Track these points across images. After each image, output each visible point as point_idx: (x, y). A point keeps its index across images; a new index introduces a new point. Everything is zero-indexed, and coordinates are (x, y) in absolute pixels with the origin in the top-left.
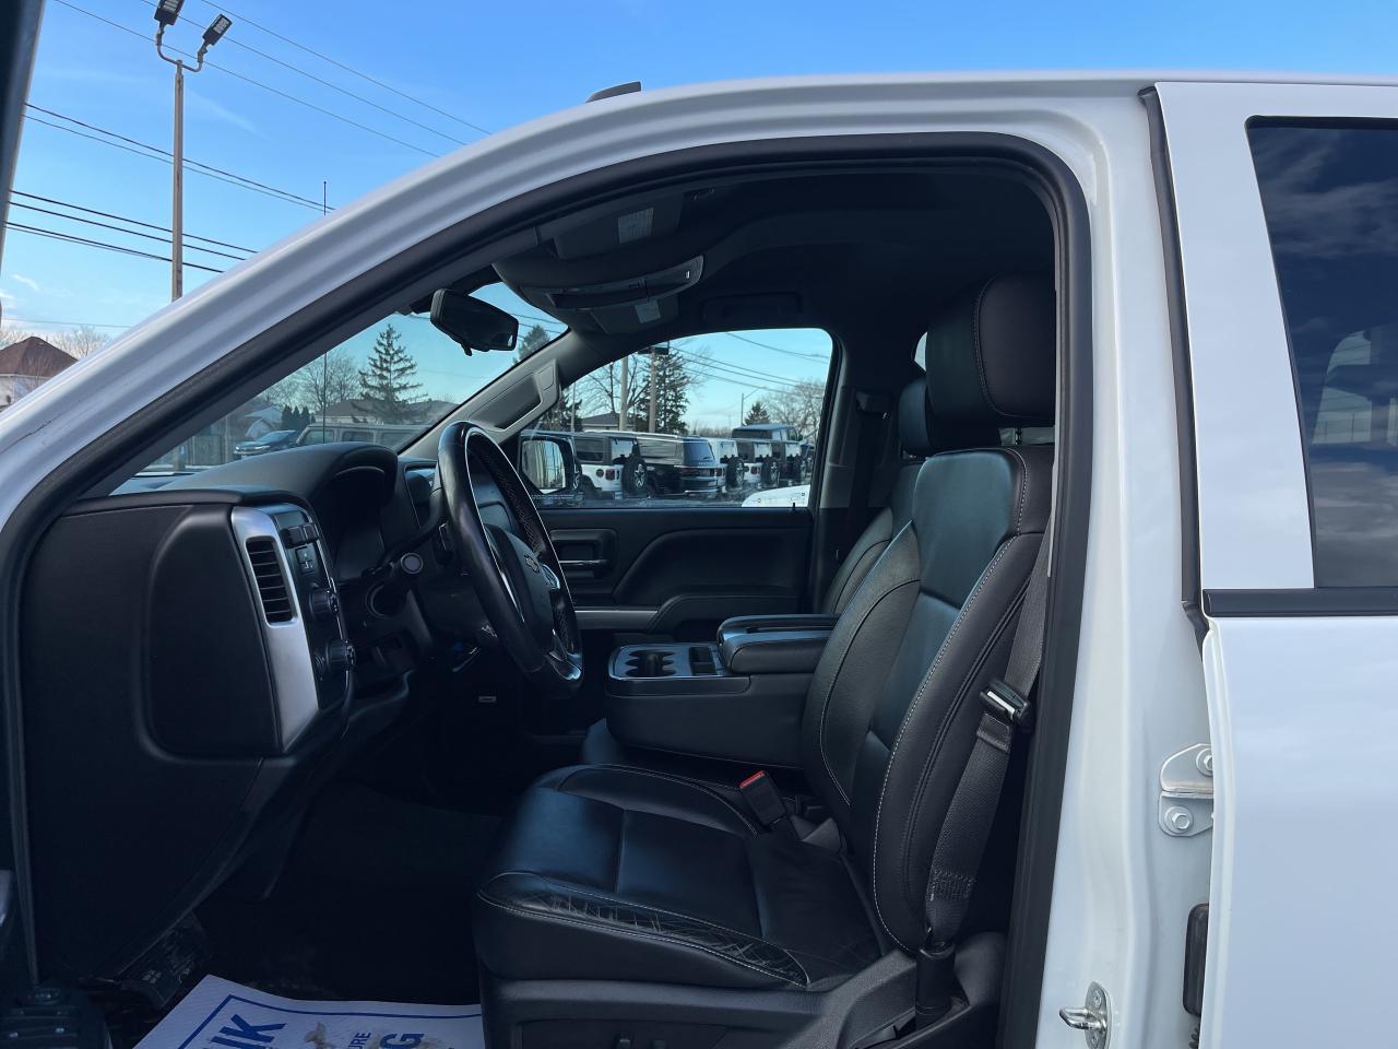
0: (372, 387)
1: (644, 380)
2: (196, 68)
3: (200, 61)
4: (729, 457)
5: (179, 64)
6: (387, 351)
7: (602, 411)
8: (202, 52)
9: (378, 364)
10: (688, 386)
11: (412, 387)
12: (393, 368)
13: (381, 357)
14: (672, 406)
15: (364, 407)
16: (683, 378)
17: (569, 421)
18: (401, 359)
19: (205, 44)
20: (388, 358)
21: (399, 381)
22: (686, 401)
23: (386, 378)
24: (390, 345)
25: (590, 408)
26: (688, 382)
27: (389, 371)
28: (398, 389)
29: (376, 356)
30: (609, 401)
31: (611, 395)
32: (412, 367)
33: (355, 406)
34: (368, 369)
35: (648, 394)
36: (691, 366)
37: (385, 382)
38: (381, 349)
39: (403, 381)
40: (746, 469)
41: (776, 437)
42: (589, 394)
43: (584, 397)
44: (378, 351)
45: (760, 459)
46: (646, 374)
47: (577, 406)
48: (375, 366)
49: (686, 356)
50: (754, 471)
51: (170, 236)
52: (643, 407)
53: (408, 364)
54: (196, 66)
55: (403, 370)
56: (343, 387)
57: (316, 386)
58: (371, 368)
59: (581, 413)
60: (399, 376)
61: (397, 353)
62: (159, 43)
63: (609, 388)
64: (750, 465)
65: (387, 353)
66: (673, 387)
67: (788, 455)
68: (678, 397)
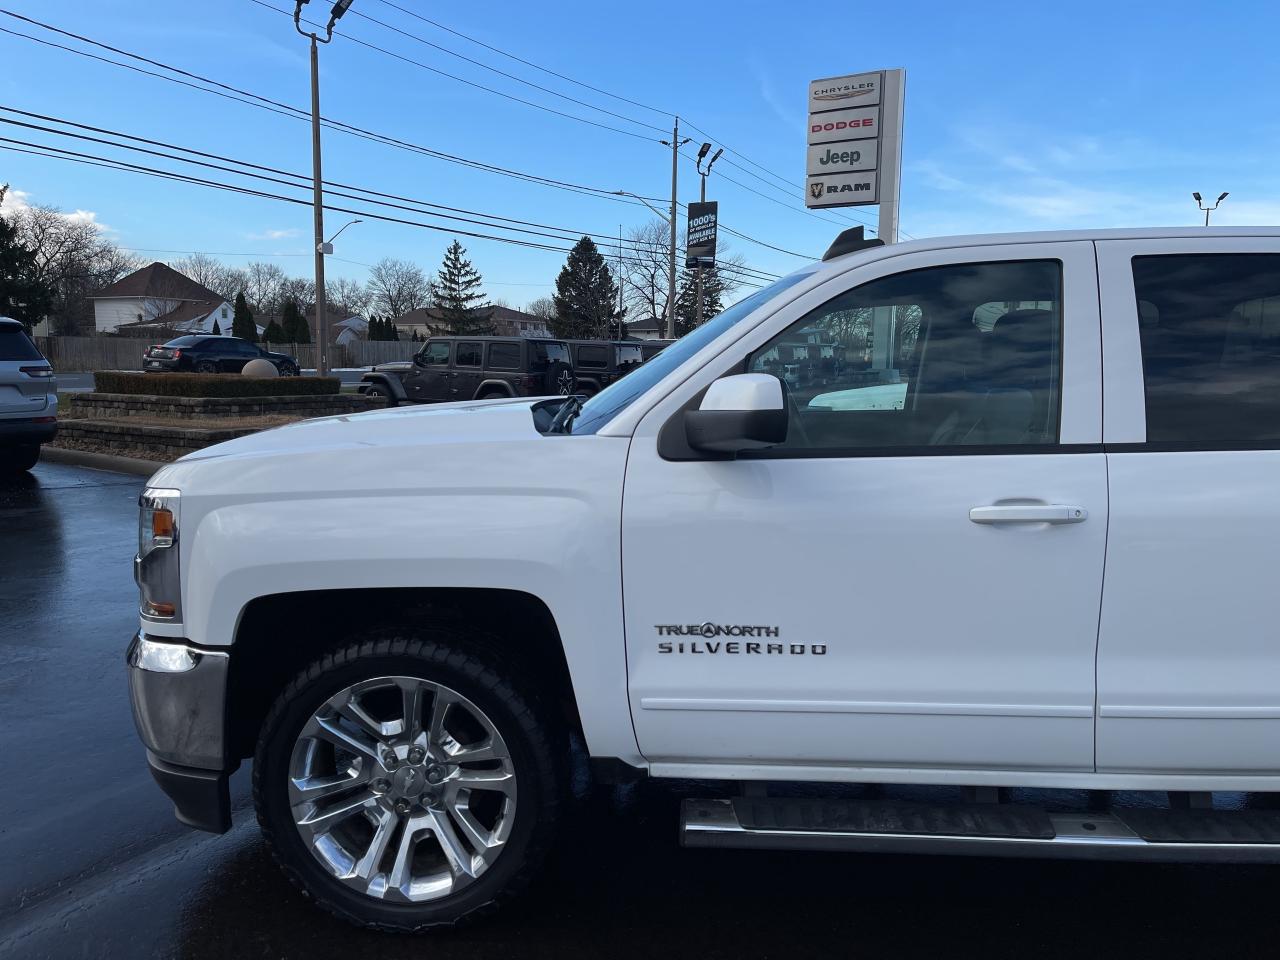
0: (443, 298)
1: (682, 288)
2: (326, 39)
3: (330, 33)
4: (771, 359)
5: (313, 37)
6: (454, 265)
7: (645, 317)
8: (331, 24)
9: (448, 276)
10: (722, 292)
11: (478, 297)
12: (461, 280)
13: (449, 270)
14: (708, 311)
15: (435, 315)
16: (718, 285)
17: (617, 326)
18: (468, 272)
19: (333, 19)
20: (456, 272)
21: (466, 292)
22: (721, 306)
23: (455, 290)
24: (457, 259)
25: (633, 315)
26: (723, 288)
27: (457, 283)
28: (464, 300)
29: (445, 270)
30: (650, 309)
31: (652, 302)
32: (477, 279)
33: (429, 315)
34: (438, 280)
35: (686, 301)
36: (725, 274)
37: (454, 293)
38: (449, 263)
39: (469, 292)
40: (786, 370)
41: (811, 340)
42: (633, 302)
43: (628, 304)
44: (446, 265)
45: (798, 361)
46: (684, 282)
47: (623, 313)
48: (445, 279)
49: (720, 265)
50: (793, 371)
51: (311, 184)
52: (681, 312)
53: (474, 277)
54: (326, 38)
55: (469, 283)
56: (412, 296)
57: (390, 297)
58: (439, 280)
59: (627, 319)
60: (466, 288)
61: (464, 266)
62: (297, 20)
63: (650, 296)
64: (790, 367)
65: (455, 267)
66: (708, 293)
67: (822, 356)
68: (715, 302)
